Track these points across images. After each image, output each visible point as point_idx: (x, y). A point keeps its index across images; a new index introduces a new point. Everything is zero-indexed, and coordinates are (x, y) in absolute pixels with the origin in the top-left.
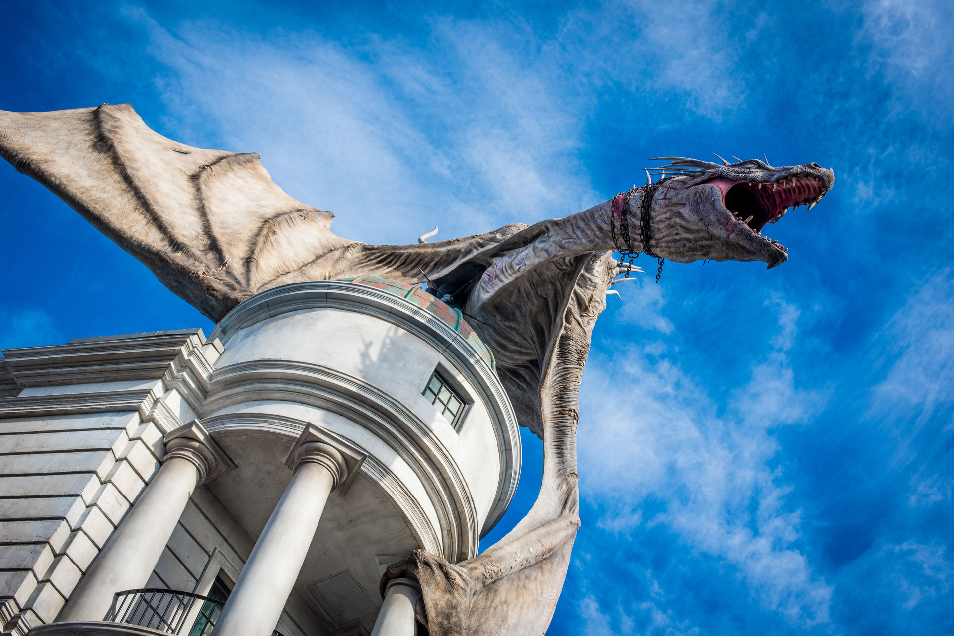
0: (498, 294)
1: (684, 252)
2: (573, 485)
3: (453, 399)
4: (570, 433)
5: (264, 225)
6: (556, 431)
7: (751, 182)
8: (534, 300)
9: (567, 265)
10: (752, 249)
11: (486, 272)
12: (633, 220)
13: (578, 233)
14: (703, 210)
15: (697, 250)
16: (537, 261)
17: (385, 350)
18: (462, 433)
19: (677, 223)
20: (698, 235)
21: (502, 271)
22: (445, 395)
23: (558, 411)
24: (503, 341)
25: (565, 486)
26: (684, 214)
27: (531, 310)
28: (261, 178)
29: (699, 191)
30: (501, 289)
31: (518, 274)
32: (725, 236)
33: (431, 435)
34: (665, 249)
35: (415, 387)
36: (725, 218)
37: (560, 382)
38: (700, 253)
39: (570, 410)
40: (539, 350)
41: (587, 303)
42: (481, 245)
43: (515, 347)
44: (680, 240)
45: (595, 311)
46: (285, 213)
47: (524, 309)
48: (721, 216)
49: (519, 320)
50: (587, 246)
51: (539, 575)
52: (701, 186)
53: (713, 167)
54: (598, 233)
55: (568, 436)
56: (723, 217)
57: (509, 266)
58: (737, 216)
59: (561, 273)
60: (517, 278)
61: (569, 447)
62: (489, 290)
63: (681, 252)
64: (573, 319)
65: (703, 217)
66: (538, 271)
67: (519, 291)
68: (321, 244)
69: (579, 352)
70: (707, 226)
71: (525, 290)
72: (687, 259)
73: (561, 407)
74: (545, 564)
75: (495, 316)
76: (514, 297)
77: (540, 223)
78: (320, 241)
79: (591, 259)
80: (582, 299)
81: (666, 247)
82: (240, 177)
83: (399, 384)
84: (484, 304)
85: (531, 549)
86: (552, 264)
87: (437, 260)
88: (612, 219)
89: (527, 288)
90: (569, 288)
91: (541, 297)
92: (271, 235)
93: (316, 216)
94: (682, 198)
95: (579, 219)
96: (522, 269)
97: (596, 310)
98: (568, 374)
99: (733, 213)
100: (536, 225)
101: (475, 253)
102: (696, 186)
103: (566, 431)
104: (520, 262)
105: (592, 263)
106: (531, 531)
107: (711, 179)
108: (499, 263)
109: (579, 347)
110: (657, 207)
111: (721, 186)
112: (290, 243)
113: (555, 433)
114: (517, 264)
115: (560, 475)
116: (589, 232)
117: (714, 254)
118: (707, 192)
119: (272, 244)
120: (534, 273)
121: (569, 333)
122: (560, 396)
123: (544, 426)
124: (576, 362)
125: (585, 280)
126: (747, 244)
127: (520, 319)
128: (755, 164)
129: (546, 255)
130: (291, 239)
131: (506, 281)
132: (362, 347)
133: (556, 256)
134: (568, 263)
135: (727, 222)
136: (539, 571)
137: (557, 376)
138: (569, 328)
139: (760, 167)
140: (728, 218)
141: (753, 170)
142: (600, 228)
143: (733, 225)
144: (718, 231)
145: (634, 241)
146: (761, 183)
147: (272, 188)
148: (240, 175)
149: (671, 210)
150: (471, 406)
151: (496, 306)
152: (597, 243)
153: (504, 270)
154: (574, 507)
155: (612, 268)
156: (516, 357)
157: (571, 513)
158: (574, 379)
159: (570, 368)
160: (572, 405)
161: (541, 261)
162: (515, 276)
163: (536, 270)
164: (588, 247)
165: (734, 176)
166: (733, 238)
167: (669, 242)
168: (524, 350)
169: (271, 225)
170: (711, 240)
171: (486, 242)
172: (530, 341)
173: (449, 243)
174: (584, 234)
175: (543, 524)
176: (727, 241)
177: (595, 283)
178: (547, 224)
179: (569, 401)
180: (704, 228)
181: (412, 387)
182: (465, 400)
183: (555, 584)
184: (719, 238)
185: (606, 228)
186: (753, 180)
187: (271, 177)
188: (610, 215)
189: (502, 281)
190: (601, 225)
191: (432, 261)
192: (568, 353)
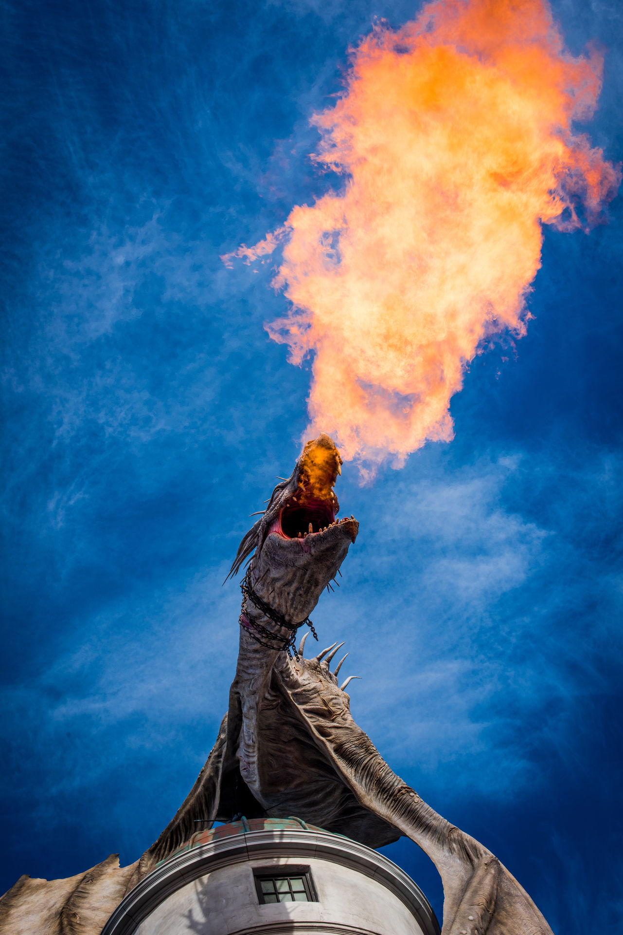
0: (262, 774)
1: (305, 599)
2: (460, 838)
3: (292, 882)
4: (417, 806)
5: (61, 918)
6: (407, 816)
7: (286, 504)
8: (289, 749)
9: (274, 700)
10: (331, 543)
11: (241, 769)
12: (262, 620)
13: (250, 671)
14: (281, 558)
15: (309, 588)
16: (254, 721)
17: (204, 905)
18: (320, 898)
19: (280, 587)
20: (297, 578)
21: (248, 756)
22: (283, 886)
23: (392, 802)
24: (307, 801)
25: (454, 845)
26: (275, 576)
27: (296, 758)
28: (38, 888)
29: (266, 550)
30: (258, 769)
31: (256, 745)
32: (309, 556)
33: (296, 924)
34: (296, 613)
35: (249, 906)
36: (296, 546)
37: (371, 781)
38: (313, 588)
39: (399, 791)
40: (333, 777)
41: (325, 708)
42: (219, 756)
43: (320, 795)
44: (294, 595)
45: (339, 707)
46: (73, 892)
47: (291, 763)
48: (293, 548)
49: (296, 774)
50: (263, 673)
51: (503, 928)
52: (264, 547)
53: (259, 524)
54: (258, 656)
55: (418, 809)
56: (295, 547)
57: (246, 747)
58: (302, 537)
59: (280, 710)
60: (259, 749)
61: (427, 816)
62: (254, 779)
63: (305, 602)
64: (329, 730)
65: (285, 562)
66: (264, 728)
67: (272, 755)
68: (121, 884)
69: (360, 745)
70: (294, 566)
71: (275, 750)
72: (312, 602)
73: (391, 796)
74: (498, 914)
75: (279, 791)
76: (274, 762)
77: (230, 695)
78: (118, 883)
79: (283, 677)
80: (318, 709)
81: (295, 610)
82: (21, 905)
83: (234, 916)
84: (261, 791)
85: (471, 918)
86: (264, 711)
87: (203, 801)
88: (252, 635)
89: (274, 747)
90: (297, 713)
91: (290, 741)
92: (73, 920)
93: (101, 869)
94: (264, 568)
95: (241, 662)
96: (255, 740)
97: (339, 705)
98: (370, 768)
99: (297, 537)
100: (231, 699)
101: (220, 765)
102: (263, 549)
103: (413, 807)
104: (249, 736)
105: (288, 679)
106: (459, 905)
107: (266, 533)
108: (241, 753)
109: (356, 742)
110: (261, 593)
111: (274, 530)
112: (94, 909)
113: (407, 818)
114: (249, 740)
115: (443, 842)
116: (254, 662)
117: (320, 577)
118: (270, 545)
119: (80, 924)
120: (264, 732)
121: (338, 741)
122: (381, 790)
123: (393, 822)
124: (366, 754)
125: (302, 695)
126: (326, 544)
127: (296, 772)
128: (278, 490)
129: (253, 711)
130: (93, 906)
131: (255, 759)
132: (185, 922)
133: (257, 704)
134: (273, 698)
135: (300, 547)
136: (499, 925)
137: (364, 779)
138: (333, 739)
139: (283, 487)
140: (298, 544)
141: (280, 495)
142: (256, 651)
143: (305, 543)
144: (303, 559)
145: (280, 632)
146: (294, 496)
147: (51, 887)
148: (20, 904)
149: (268, 583)
150: (310, 872)
151: (270, 782)
152: (266, 663)
153: (247, 753)
154: (478, 851)
155: (317, 666)
156: (330, 800)
157: (481, 859)
158: (378, 768)
159: (366, 764)
160: (397, 786)
161: (255, 718)
162: (256, 749)
163: (261, 728)
164: (265, 672)
165: (274, 514)
166: (315, 552)
167: (292, 604)
168: (328, 790)
169: (67, 912)
170: (307, 570)
171: (220, 750)
172: (321, 779)
173: (199, 780)
174: (254, 667)
175: (464, 889)
176: (315, 559)
177: (313, 689)
178: (233, 690)
179: (391, 786)
180: (294, 569)
181: (246, 908)
182: (302, 872)
183: (524, 921)
184: (309, 563)
185: (257, 646)
186: (287, 501)
187: (45, 880)
188: (248, 634)
189: (253, 763)
190: (253, 648)
191: (202, 806)
192: (353, 755)
